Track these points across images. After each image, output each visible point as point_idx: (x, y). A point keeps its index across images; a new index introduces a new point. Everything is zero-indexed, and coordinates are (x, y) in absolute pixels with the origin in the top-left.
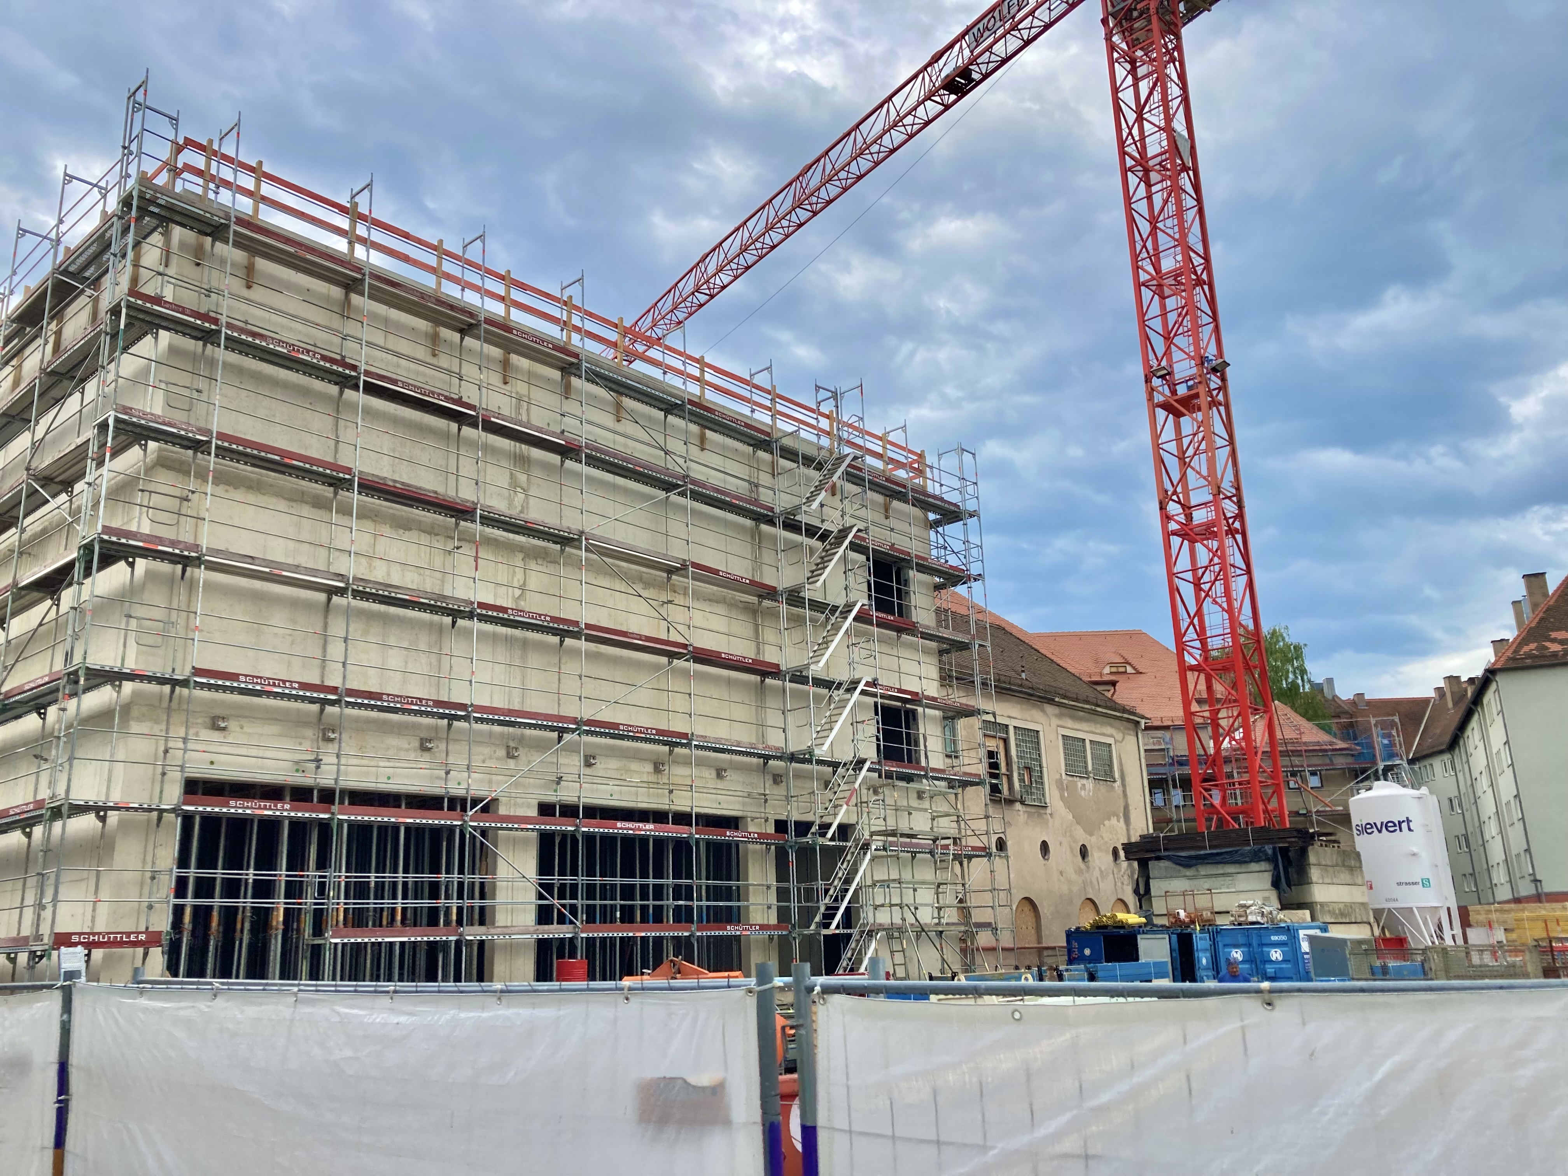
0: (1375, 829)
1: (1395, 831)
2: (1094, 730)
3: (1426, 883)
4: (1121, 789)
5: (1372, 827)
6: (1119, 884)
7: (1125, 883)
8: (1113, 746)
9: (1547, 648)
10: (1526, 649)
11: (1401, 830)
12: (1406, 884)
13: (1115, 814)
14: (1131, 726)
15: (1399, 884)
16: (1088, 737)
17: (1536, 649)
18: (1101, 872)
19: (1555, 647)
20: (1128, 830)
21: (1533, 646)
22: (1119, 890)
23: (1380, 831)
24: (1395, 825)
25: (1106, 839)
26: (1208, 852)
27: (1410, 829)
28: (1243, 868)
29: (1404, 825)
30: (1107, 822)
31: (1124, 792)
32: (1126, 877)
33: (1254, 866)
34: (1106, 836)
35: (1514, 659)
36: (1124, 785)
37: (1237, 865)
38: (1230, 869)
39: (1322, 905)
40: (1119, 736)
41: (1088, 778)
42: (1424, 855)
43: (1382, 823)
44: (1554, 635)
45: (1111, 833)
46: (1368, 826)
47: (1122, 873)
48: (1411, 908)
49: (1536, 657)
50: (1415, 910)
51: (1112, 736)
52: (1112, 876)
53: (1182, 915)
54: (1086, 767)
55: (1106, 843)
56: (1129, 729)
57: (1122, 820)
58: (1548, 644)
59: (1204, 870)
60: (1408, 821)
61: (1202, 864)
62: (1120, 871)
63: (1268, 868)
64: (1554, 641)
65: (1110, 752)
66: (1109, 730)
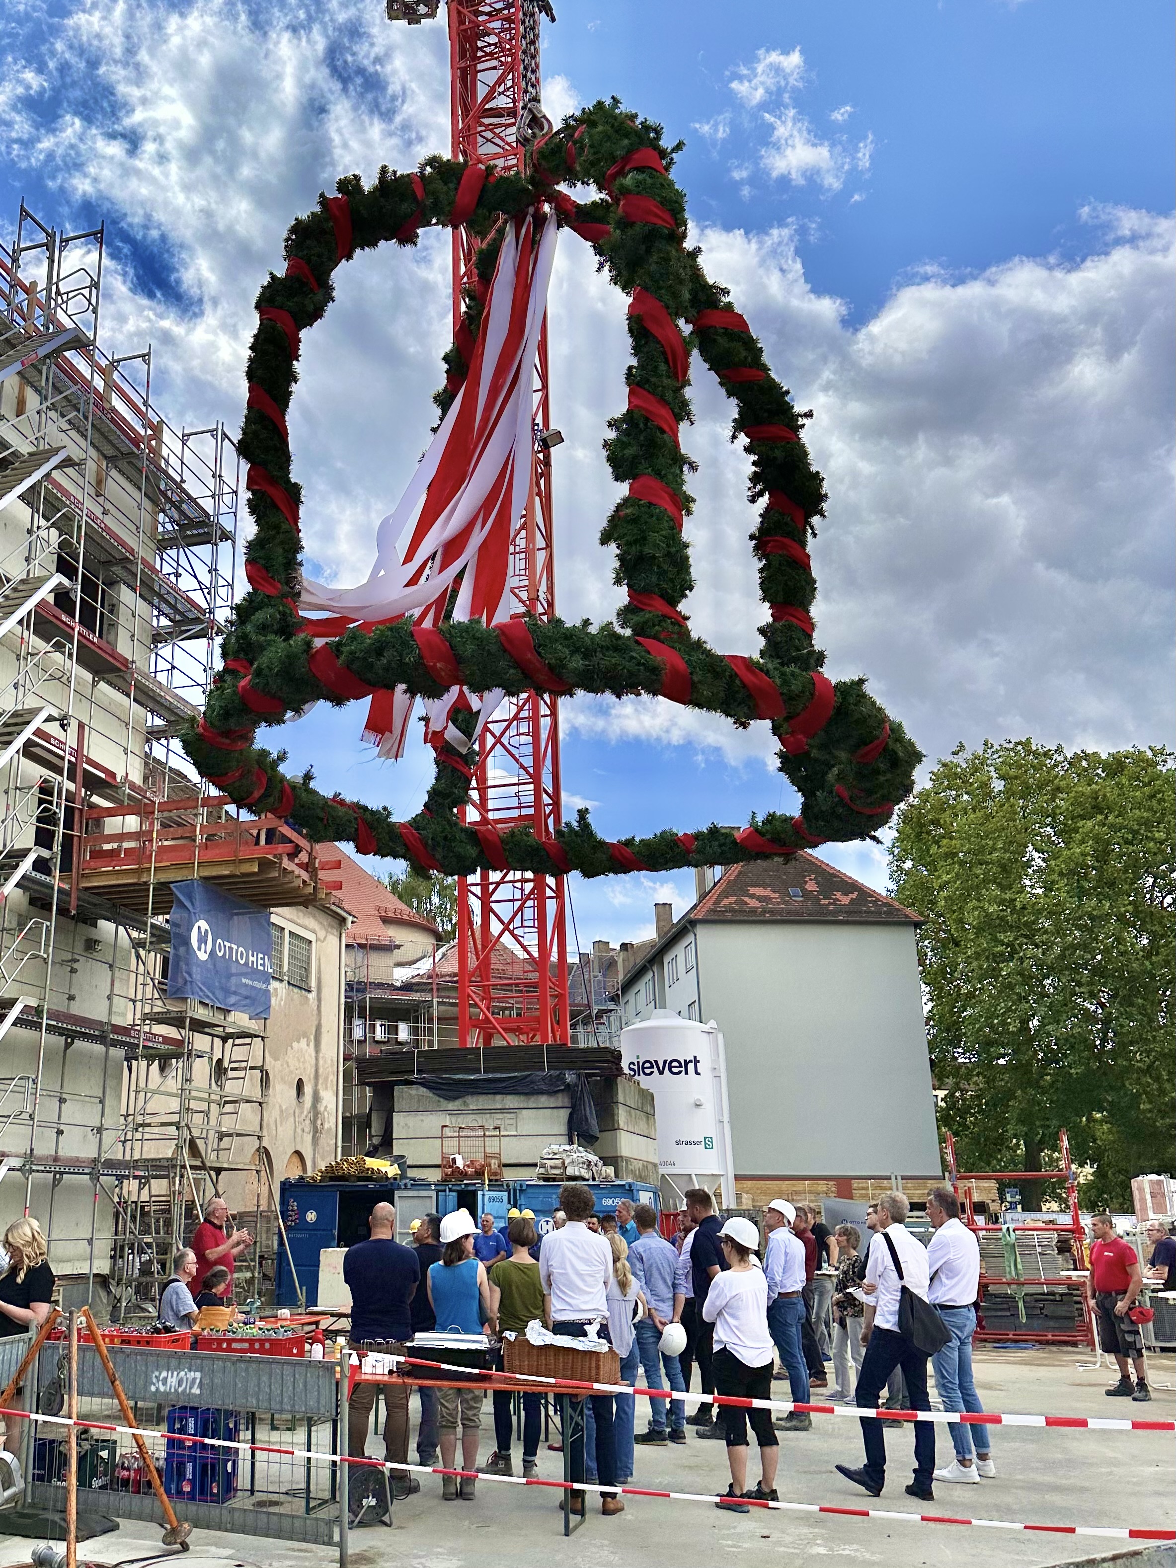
0: (655, 1069)
1: (680, 1072)
2: (295, 918)
3: (708, 1143)
4: (316, 1002)
5: (652, 1067)
6: (299, 1131)
7: (307, 1130)
8: (314, 944)
9: (746, 903)
10: (726, 902)
11: (686, 1073)
12: (687, 1143)
13: (305, 1035)
14: (335, 923)
15: (677, 1143)
16: (289, 927)
17: (735, 903)
18: (281, 1111)
19: (753, 903)
20: (317, 1059)
21: (733, 899)
22: (298, 1139)
23: (661, 1072)
24: (680, 1066)
25: (292, 1068)
26: (483, 1076)
27: (697, 1073)
28: (532, 1102)
29: (691, 1066)
30: (295, 1044)
31: (319, 1007)
32: (308, 1122)
33: (544, 1100)
34: (293, 1063)
35: (714, 911)
36: (319, 1000)
37: (522, 1098)
38: (511, 1101)
39: (628, 1160)
40: (322, 934)
41: (281, 981)
42: (709, 1107)
43: (665, 1061)
44: (752, 890)
45: (299, 1060)
46: (647, 1065)
47: (303, 1116)
48: (690, 1175)
49: (736, 911)
50: (694, 1177)
51: (314, 932)
52: (292, 1119)
53: (460, 1163)
54: (281, 966)
55: (291, 1072)
56: (332, 927)
57: (312, 1044)
58: (746, 899)
59: (474, 1102)
60: (696, 1061)
61: (473, 1094)
62: (302, 1113)
63: (567, 1105)
64: (752, 896)
65: (309, 951)
66: (311, 922)
